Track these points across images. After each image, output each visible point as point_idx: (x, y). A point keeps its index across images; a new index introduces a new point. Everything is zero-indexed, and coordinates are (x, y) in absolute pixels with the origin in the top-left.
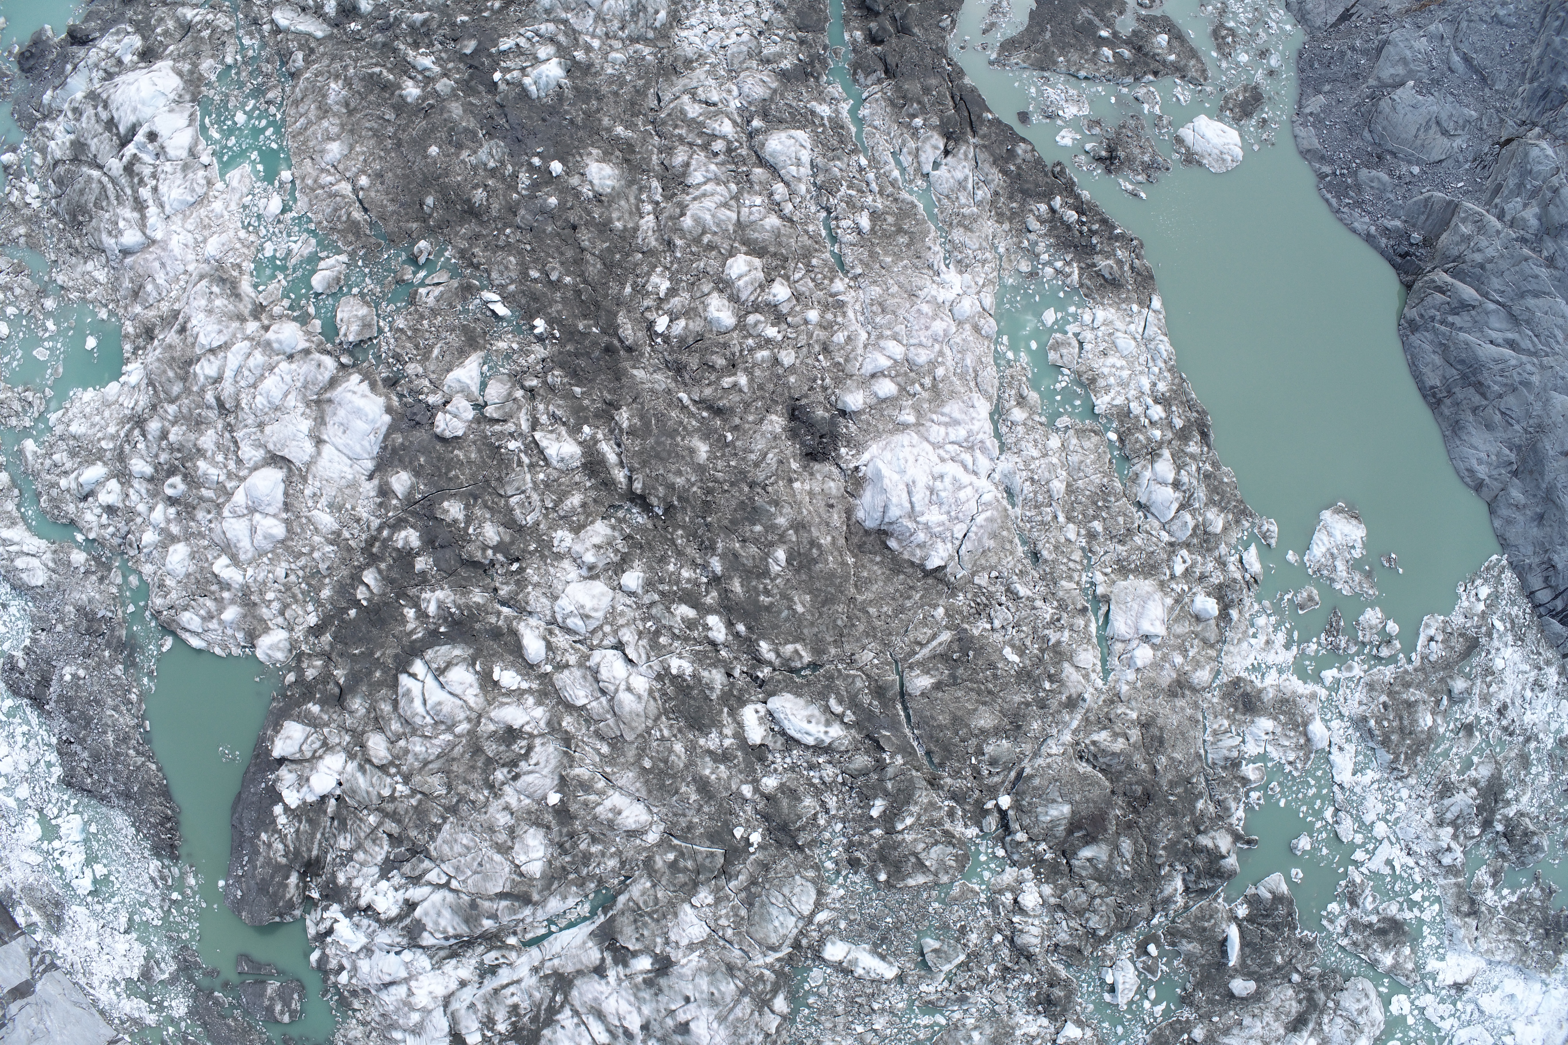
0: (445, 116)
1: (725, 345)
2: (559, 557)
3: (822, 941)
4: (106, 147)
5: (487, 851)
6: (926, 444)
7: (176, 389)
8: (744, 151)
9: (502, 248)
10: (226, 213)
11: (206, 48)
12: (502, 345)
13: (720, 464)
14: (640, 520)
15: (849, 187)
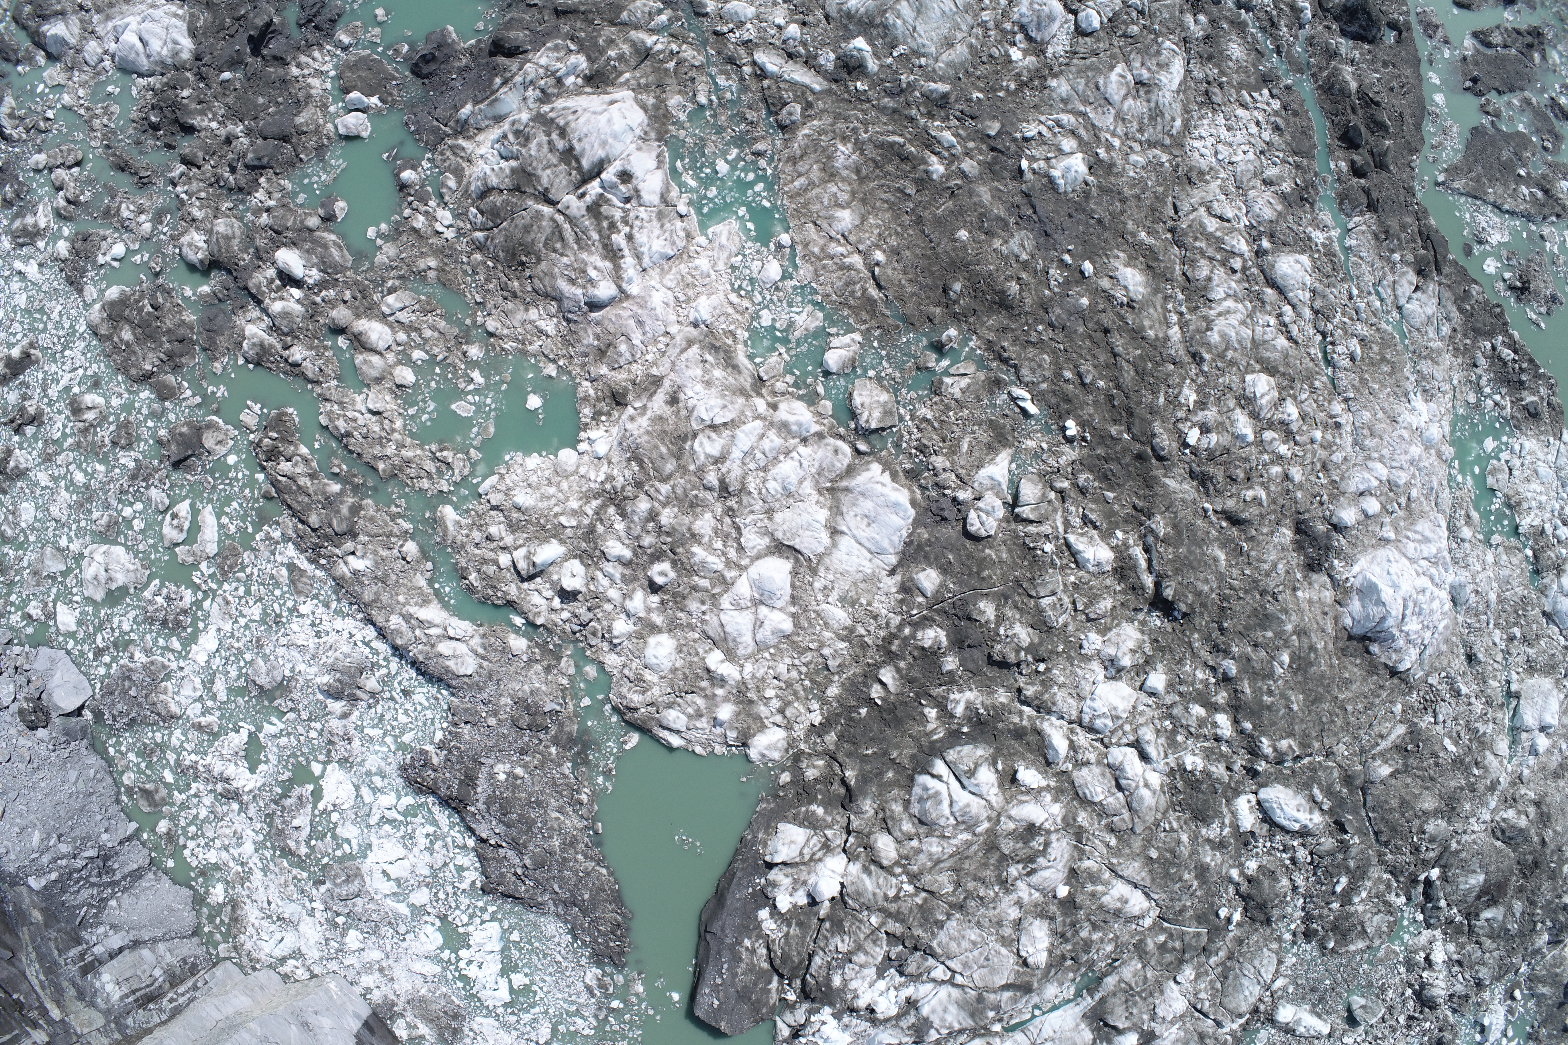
0: (975, 199)
1: (1247, 460)
2: (1087, 659)
3: (1274, 1006)
4: (562, 181)
5: (994, 945)
6: (1404, 560)
7: (670, 466)
8: (1254, 270)
9: (1033, 344)
10: (712, 273)
11: (671, 81)
12: (1031, 444)
13: (1235, 572)
14: (1158, 623)
15: (1344, 314)
